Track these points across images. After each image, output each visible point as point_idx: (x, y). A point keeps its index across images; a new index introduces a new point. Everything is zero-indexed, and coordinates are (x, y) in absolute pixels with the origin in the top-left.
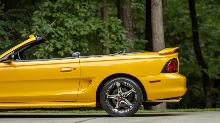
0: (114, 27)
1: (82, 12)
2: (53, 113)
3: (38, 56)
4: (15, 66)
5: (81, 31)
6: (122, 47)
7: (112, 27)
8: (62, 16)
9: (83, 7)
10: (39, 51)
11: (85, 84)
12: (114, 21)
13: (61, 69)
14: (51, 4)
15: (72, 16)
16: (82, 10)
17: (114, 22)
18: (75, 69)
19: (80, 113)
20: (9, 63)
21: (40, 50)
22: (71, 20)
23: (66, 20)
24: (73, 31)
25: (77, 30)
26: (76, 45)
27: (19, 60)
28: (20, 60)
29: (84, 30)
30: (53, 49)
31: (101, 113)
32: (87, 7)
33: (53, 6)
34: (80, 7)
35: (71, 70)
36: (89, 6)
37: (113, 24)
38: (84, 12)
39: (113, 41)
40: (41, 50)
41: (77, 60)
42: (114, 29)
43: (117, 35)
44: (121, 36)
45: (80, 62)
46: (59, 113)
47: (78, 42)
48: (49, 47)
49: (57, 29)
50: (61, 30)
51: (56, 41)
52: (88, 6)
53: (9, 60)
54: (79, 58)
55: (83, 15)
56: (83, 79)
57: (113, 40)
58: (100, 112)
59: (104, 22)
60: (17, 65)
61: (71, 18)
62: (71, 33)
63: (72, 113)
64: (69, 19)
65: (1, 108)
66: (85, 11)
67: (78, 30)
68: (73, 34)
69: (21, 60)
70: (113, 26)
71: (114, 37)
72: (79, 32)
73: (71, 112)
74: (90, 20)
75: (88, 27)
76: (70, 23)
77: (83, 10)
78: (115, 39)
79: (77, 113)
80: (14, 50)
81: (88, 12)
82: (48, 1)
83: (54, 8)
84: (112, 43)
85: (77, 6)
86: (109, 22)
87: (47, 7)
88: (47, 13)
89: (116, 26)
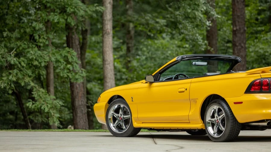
0: (70, 58)
1: (41, 43)
3: (2, 85)
5: (42, 62)
6: (77, 77)
8: (23, 46)
9: (42, 37)
10: (3, 80)
12: (69, 52)
14: (9, 34)
15: (33, 46)
16: (41, 40)
21: (3, 78)
22: (32, 50)
24: (34, 61)
25: (38, 61)
26: (35, 73)
30: (16, 79)
32: (46, 38)
33: (12, 36)
34: (39, 37)
36: (47, 35)
37: (69, 55)
38: (43, 42)
39: (68, 71)
40: (5, 78)
42: (70, 60)
43: (72, 65)
44: (76, 66)
47: (37, 70)
48: (12, 77)
49: (20, 61)
50: (23, 61)
51: (18, 71)
55: (42, 45)
59: (61, 52)
61: (32, 48)
62: (33, 63)
64: (30, 50)
66: (44, 41)
67: (40, 61)
68: (34, 64)
71: (70, 67)
72: (40, 63)
74: (47, 49)
76: (32, 54)
77: (42, 40)
81: (46, 42)
82: (7, 31)
83: (12, 37)
84: (68, 72)
85: (36, 36)
86: (65, 53)
87: (6, 37)
88: (6, 43)
89: (72, 57)
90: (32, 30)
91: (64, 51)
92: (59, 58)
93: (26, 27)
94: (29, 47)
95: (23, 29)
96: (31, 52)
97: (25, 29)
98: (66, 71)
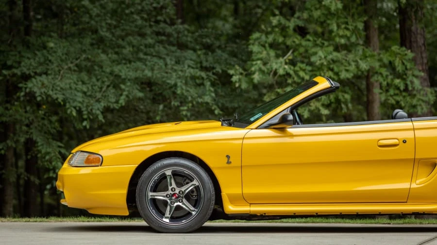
0: (400, 65)
1: (342, 37)
2: (340, 223)
4: (292, 136)
6: (414, 102)
7: (396, 64)
8: (304, 43)
9: (343, 26)
11: (424, 170)
12: (398, 54)
13: (379, 140)
14: (283, 21)
15: (323, 44)
16: (341, 33)
17: (399, 56)
18: (404, 142)
19: (390, 224)
20: (282, 130)
22: (322, 51)
23: (314, 50)
24: (325, 71)
25: (332, 70)
27: (298, 124)
28: (300, 123)
29: (347, 71)
31: (428, 224)
32: (350, 27)
33: (288, 24)
34: (339, 27)
35: (398, 143)
36: (354, 24)
37: (398, 59)
38: (346, 36)
39: (397, 92)
41: (408, 124)
42: (400, 68)
43: (404, 79)
44: (412, 82)
45: (414, 129)
46: (350, 223)
49: (297, 68)
50: (304, 70)
52: (352, 25)
53: (281, 125)
54: (412, 121)
55: (343, 41)
56: (420, 160)
57: (398, 88)
58: (427, 222)
59: (381, 56)
60: (294, 134)
61: (322, 46)
63: (375, 223)
64: (318, 49)
65: (265, 214)
66: (348, 33)
67: (336, 69)
69: (300, 125)
70: (397, 62)
71: (400, 83)
73: (373, 221)
75: (353, 64)
76: (320, 57)
77: (343, 32)
78: (402, 88)
79: (384, 224)
80: (291, 106)
81: (351, 36)
82: (277, 15)
83: (289, 27)
84: (396, 95)
85: (332, 24)
86: (390, 56)
87: (276, 26)
88: (277, 38)
89: (403, 64)
90: (323, 14)
91: (388, 54)
92: (377, 65)
93: (313, 8)
94: (316, 45)
95: (306, 12)
96: (321, 53)
97: (312, 11)
98: (392, 92)
